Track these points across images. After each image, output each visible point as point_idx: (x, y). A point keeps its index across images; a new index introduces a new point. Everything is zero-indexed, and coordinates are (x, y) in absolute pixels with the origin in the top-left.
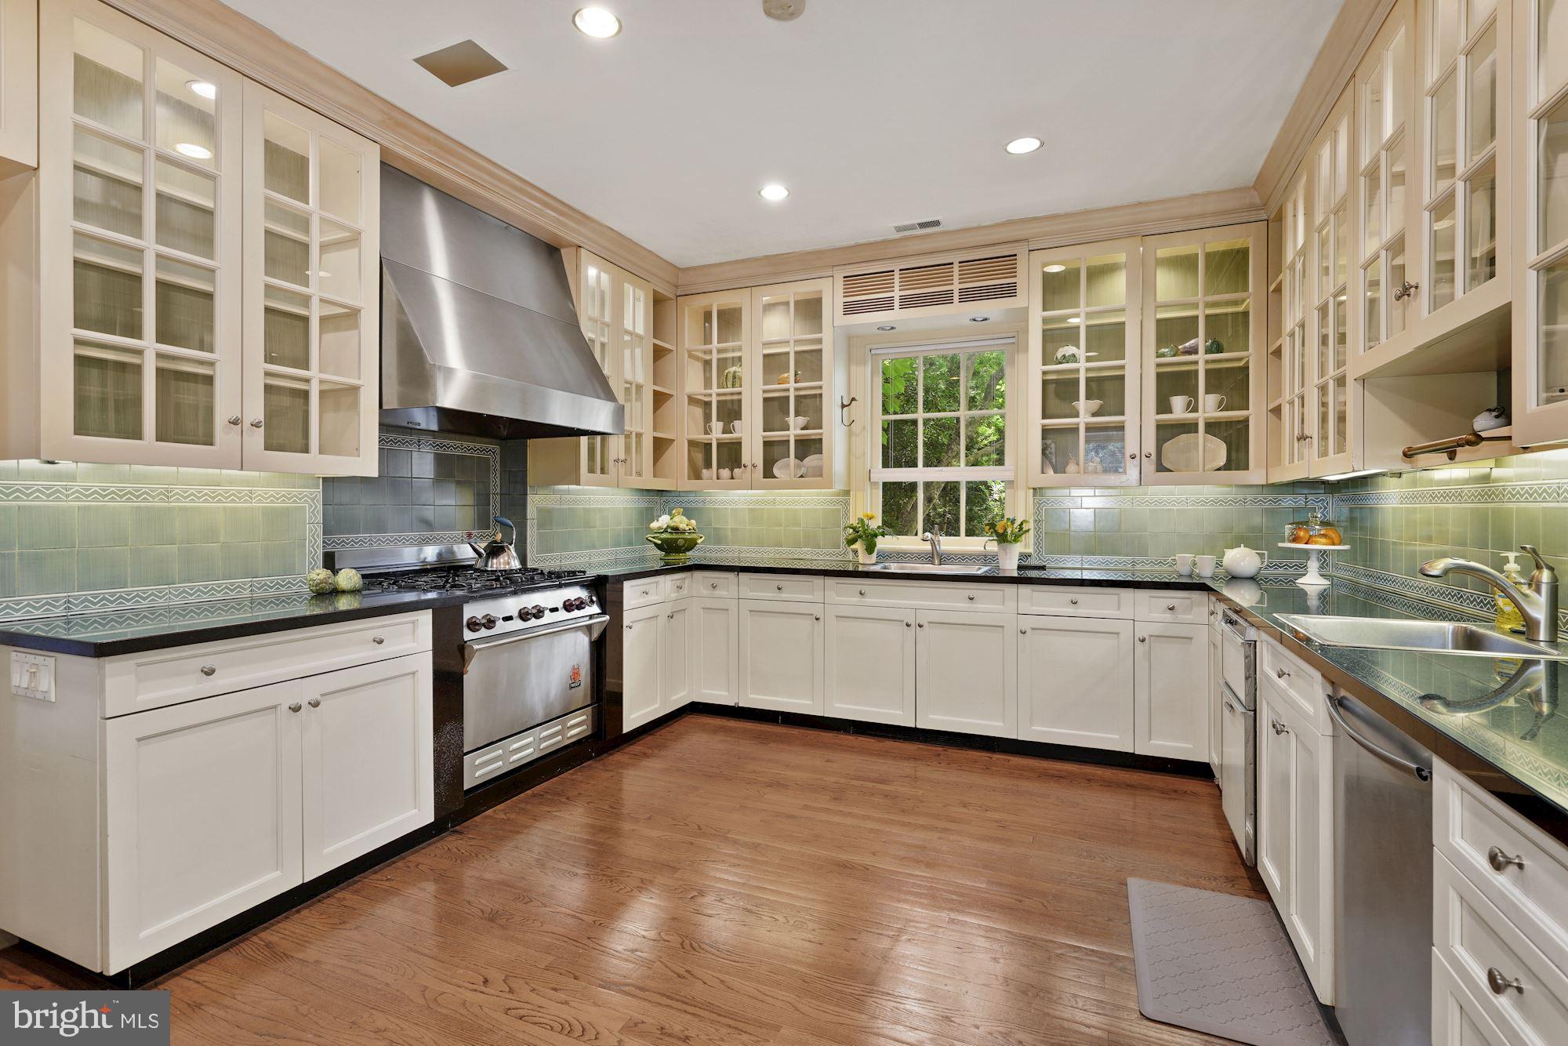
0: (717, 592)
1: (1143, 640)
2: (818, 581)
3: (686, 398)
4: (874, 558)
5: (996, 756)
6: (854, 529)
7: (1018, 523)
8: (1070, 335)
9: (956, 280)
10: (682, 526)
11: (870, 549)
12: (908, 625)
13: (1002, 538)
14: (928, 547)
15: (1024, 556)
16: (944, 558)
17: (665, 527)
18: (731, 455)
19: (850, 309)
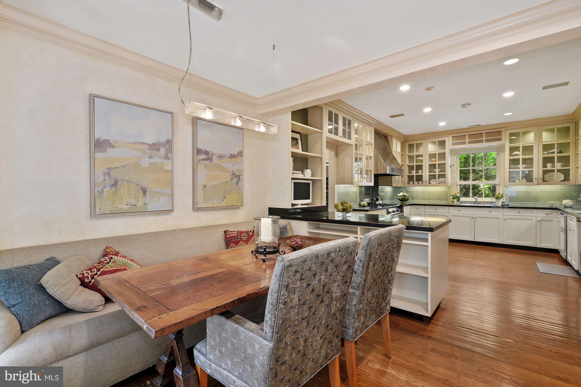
0: (419, 210)
1: (539, 221)
2: (447, 208)
3: (407, 165)
4: (459, 203)
5: (497, 248)
6: (453, 196)
7: (501, 194)
8: (517, 149)
9: (484, 137)
10: (406, 195)
11: (459, 200)
12: (472, 218)
13: (497, 198)
14: (475, 200)
15: (503, 202)
16: (479, 203)
17: (402, 195)
18: (419, 179)
19: (453, 144)
